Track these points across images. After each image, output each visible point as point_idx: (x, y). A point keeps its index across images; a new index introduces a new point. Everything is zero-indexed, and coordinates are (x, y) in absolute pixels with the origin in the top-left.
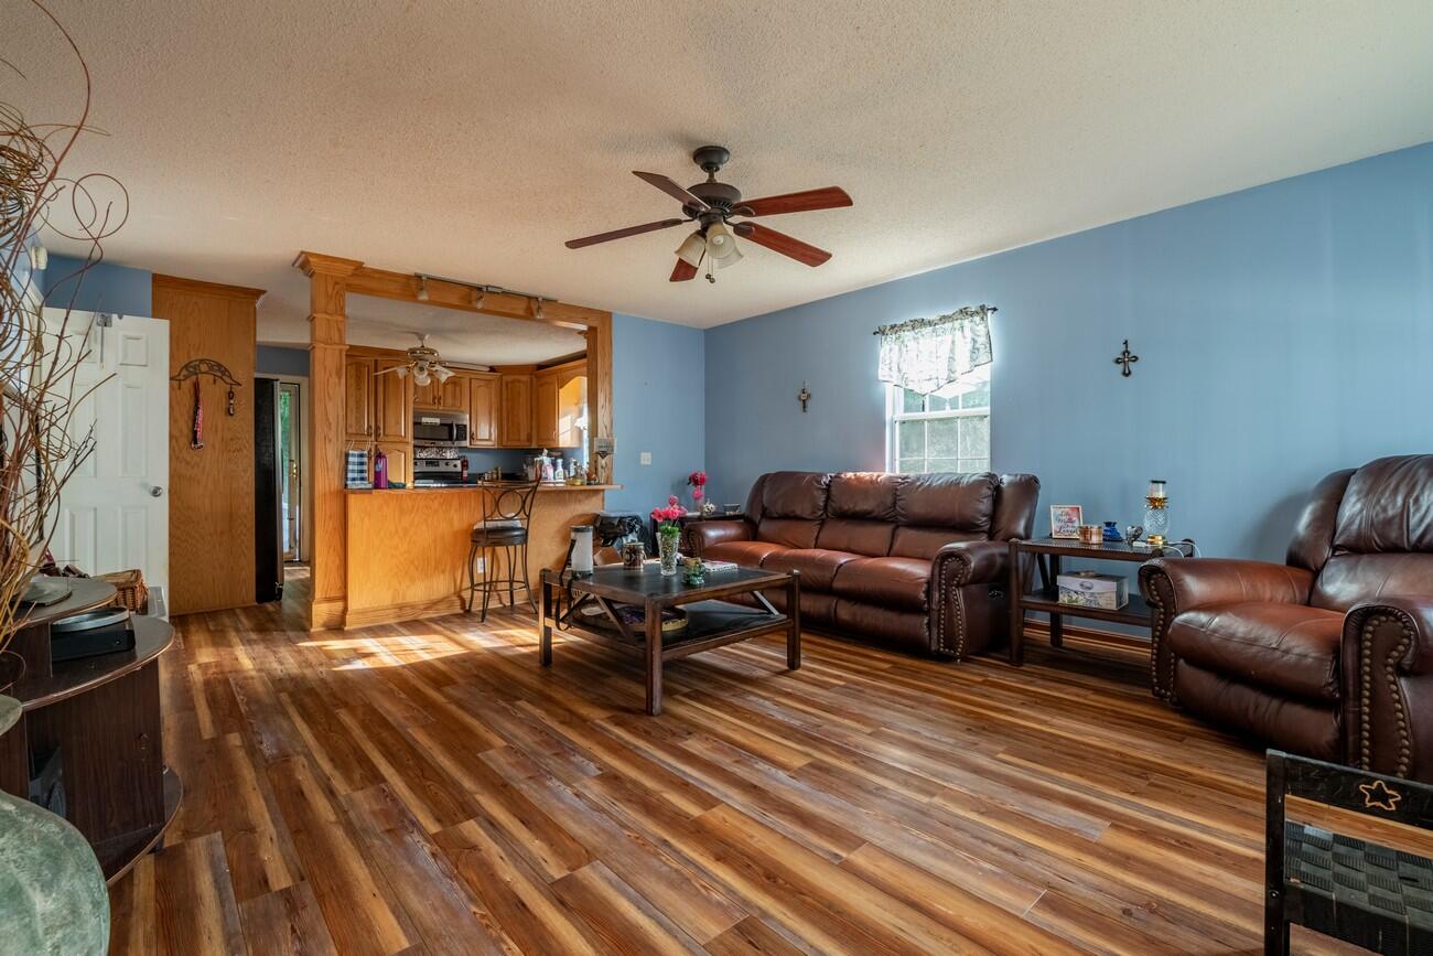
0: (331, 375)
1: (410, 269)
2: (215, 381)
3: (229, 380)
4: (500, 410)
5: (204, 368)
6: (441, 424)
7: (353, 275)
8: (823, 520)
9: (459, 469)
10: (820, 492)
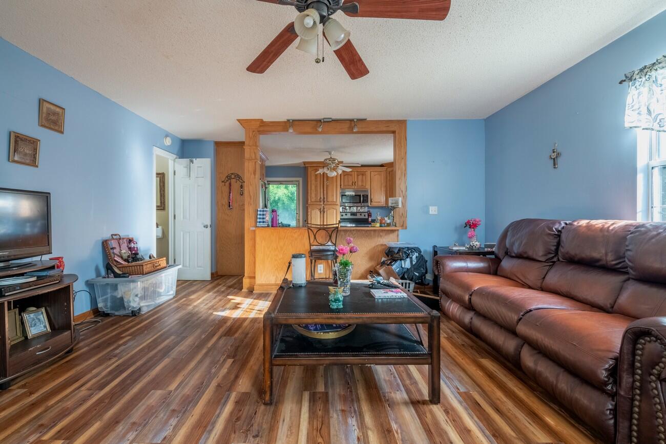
0: (251, 174)
1: (284, 119)
2: (236, 182)
3: (241, 181)
4: (386, 186)
5: (233, 176)
6: (355, 195)
7: (261, 126)
8: (554, 262)
9: (367, 217)
10: (551, 238)
